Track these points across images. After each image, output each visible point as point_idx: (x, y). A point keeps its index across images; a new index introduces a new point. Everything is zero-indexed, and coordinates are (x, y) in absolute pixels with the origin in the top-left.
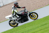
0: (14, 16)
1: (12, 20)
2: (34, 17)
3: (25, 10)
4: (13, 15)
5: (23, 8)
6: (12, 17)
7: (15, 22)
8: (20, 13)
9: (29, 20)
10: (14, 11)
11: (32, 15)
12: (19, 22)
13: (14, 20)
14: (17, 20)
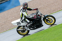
0: (23, 21)
1: (21, 26)
2: (50, 21)
3: (38, 12)
4: (22, 19)
5: (35, 10)
6: (20, 22)
7: (25, 28)
8: (30, 17)
9: (43, 26)
10: (23, 14)
11: (47, 18)
12: (29, 29)
13: (24, 26)
14: (27, 26)
